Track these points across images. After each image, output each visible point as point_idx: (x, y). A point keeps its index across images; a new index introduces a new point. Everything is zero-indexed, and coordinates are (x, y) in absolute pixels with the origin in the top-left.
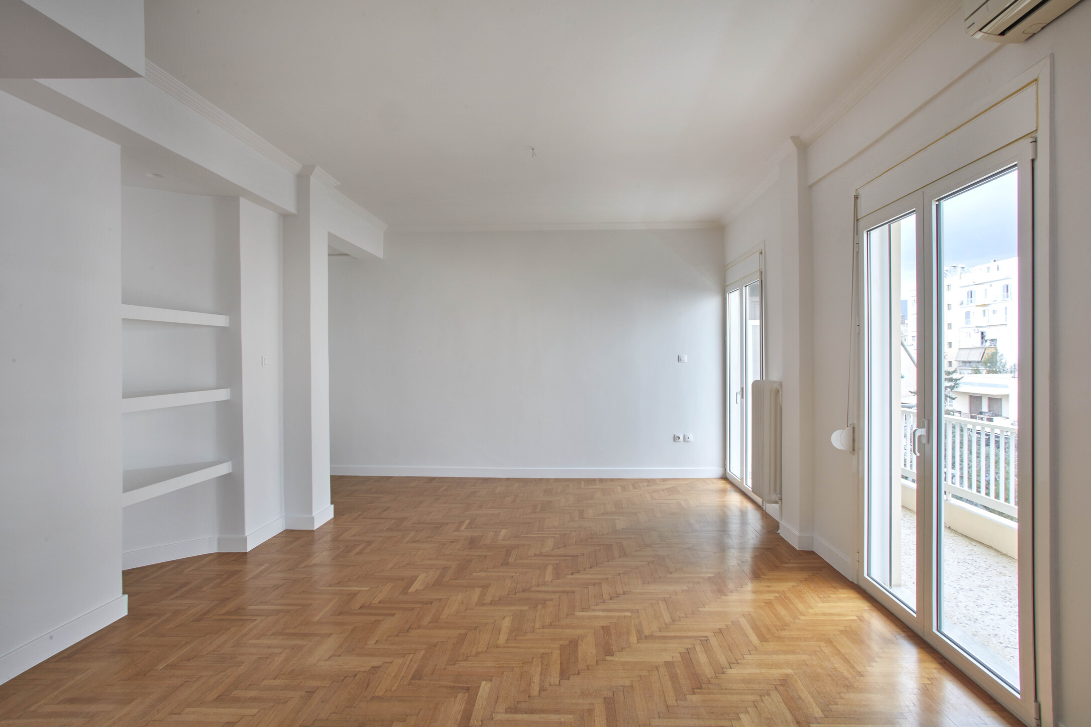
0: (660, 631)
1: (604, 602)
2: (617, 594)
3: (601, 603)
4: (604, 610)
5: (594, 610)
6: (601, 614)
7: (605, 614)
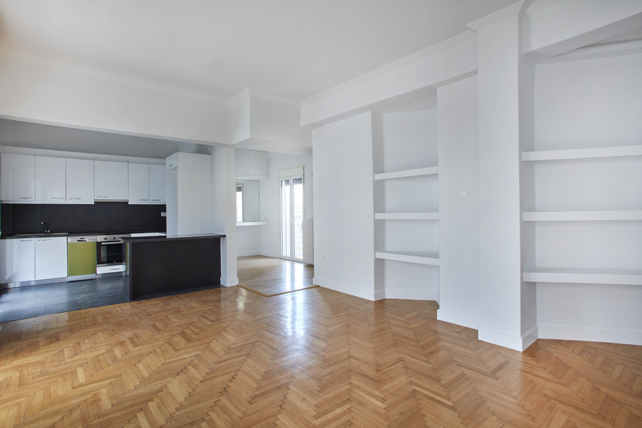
0: (144, 358)
1: (189, 363)
2: (183, 371)
3: (190, 363)
4: (185, 358)
5: (191, 357)
6: (186, 356)
7: (183, 357)
